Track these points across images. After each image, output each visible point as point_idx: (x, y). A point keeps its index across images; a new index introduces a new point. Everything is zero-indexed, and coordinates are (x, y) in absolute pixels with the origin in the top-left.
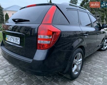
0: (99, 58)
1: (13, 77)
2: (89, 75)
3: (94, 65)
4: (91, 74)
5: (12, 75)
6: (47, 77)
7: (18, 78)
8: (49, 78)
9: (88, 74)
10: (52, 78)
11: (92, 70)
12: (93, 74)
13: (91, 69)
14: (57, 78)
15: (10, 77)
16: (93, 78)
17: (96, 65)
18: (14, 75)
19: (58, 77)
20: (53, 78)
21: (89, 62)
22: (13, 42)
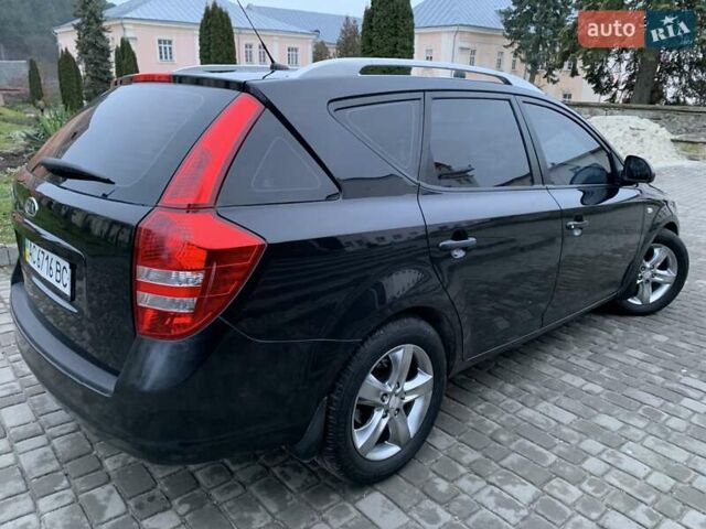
0: (583, 362)
1: (65, 446)
2: (469, 466)
3: (533, 408)
4: (487, 457)
5: (62, 435)
6: (234, 463)
7: (90, 453)
8: (245, 464)
9: (471, 456)
10: (260, 468)
11: (503, 438)
12: (493, 463)
13: (497, 431)
14: (287, 470)
15: (48, 449)
16: (484, 483)
17: (542, 406)
18: (73, 435)
19: (291, 466)
20: (267, 468)
21: (510, 388)
22: (48, 278)
